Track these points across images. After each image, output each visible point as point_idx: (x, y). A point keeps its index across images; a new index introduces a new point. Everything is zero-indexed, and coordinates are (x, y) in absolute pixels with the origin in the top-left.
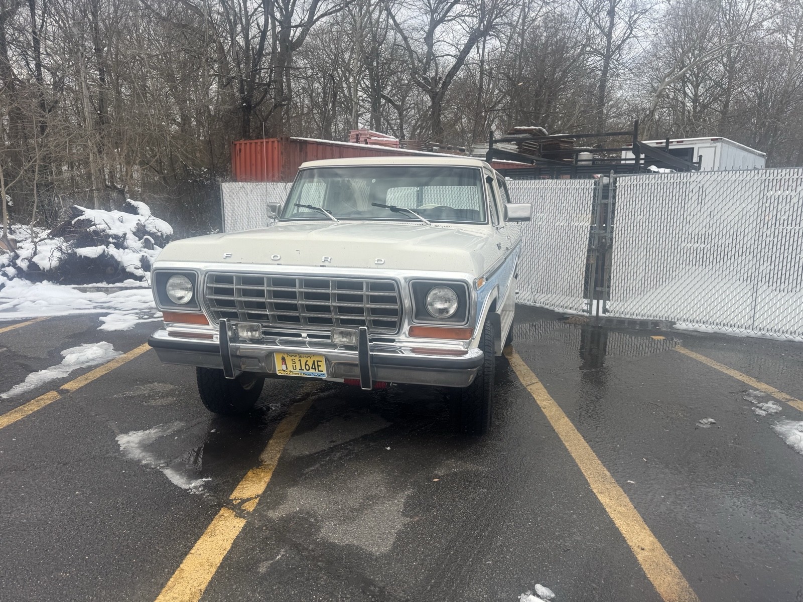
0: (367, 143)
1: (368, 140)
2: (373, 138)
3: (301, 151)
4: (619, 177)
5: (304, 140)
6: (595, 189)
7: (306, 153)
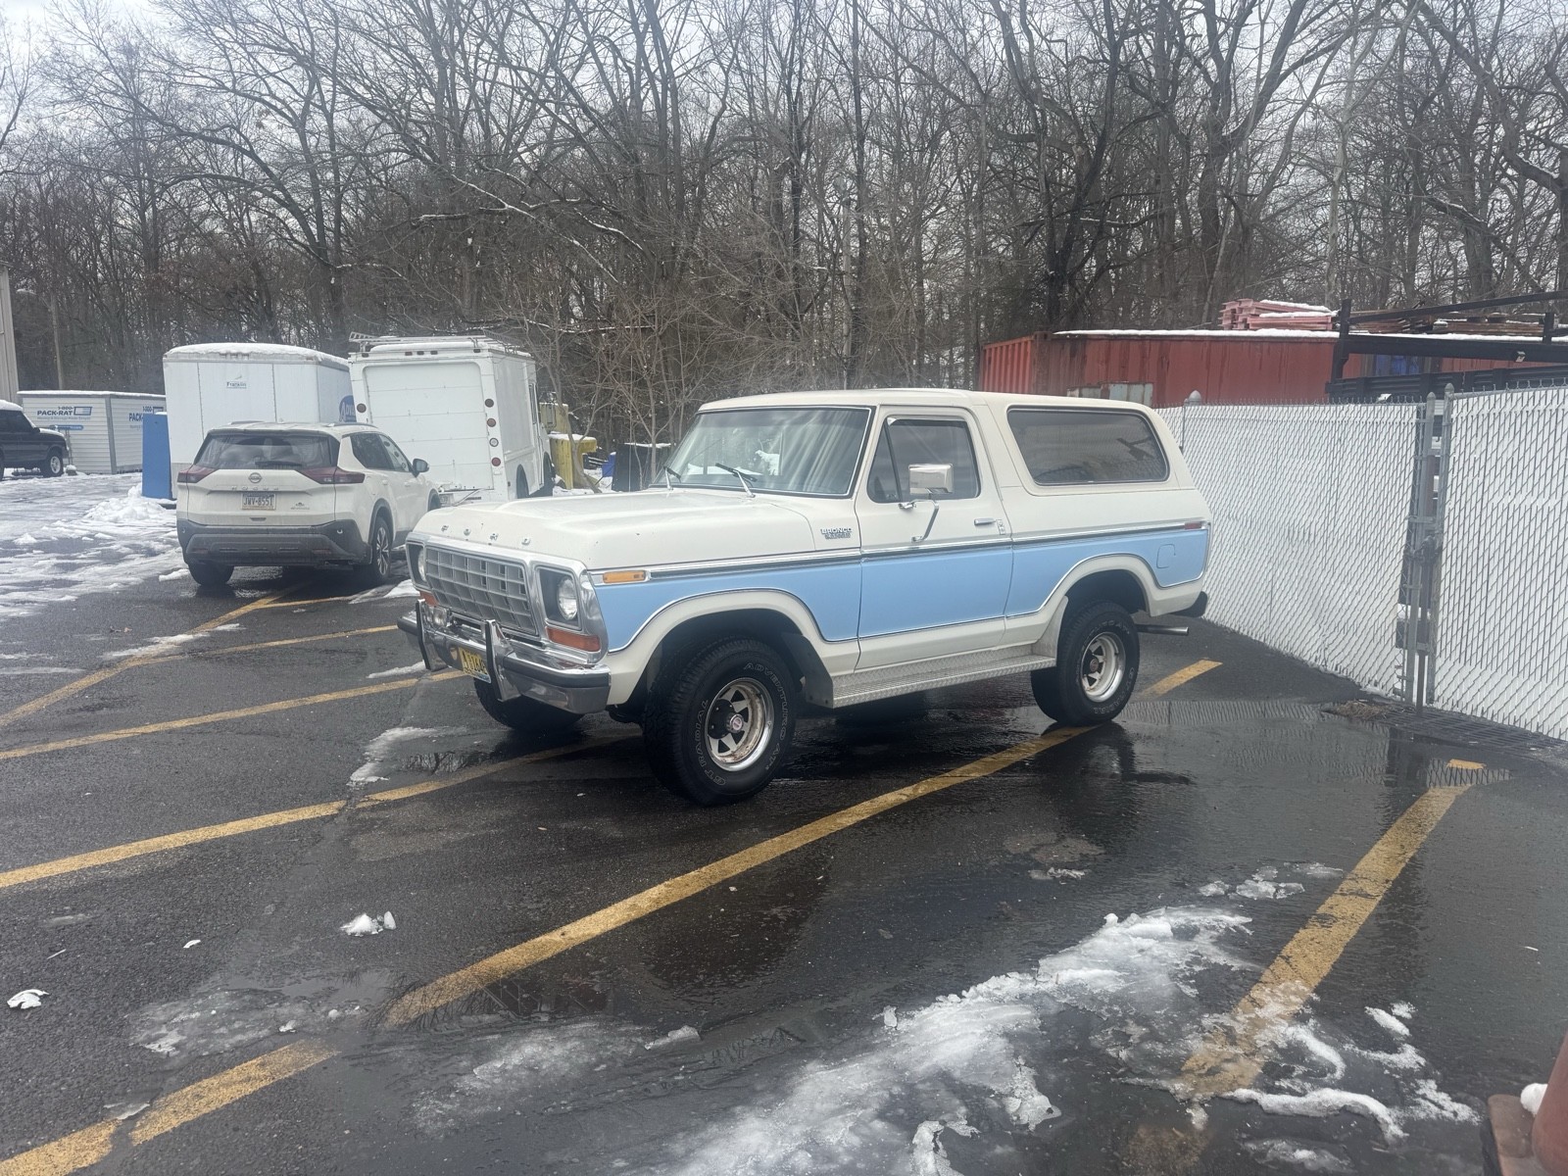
0: (1247, 327)
1: (1250, 321)
2: (1263, 315)
3: (1073, 355)
4: (1458, 398)
5: (1079, 335)
6: (1417, 424)
7: (1084, 357)
